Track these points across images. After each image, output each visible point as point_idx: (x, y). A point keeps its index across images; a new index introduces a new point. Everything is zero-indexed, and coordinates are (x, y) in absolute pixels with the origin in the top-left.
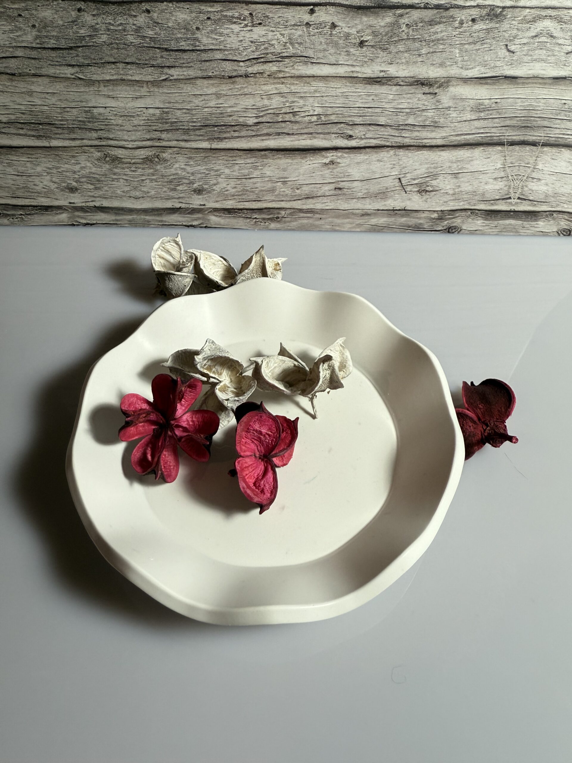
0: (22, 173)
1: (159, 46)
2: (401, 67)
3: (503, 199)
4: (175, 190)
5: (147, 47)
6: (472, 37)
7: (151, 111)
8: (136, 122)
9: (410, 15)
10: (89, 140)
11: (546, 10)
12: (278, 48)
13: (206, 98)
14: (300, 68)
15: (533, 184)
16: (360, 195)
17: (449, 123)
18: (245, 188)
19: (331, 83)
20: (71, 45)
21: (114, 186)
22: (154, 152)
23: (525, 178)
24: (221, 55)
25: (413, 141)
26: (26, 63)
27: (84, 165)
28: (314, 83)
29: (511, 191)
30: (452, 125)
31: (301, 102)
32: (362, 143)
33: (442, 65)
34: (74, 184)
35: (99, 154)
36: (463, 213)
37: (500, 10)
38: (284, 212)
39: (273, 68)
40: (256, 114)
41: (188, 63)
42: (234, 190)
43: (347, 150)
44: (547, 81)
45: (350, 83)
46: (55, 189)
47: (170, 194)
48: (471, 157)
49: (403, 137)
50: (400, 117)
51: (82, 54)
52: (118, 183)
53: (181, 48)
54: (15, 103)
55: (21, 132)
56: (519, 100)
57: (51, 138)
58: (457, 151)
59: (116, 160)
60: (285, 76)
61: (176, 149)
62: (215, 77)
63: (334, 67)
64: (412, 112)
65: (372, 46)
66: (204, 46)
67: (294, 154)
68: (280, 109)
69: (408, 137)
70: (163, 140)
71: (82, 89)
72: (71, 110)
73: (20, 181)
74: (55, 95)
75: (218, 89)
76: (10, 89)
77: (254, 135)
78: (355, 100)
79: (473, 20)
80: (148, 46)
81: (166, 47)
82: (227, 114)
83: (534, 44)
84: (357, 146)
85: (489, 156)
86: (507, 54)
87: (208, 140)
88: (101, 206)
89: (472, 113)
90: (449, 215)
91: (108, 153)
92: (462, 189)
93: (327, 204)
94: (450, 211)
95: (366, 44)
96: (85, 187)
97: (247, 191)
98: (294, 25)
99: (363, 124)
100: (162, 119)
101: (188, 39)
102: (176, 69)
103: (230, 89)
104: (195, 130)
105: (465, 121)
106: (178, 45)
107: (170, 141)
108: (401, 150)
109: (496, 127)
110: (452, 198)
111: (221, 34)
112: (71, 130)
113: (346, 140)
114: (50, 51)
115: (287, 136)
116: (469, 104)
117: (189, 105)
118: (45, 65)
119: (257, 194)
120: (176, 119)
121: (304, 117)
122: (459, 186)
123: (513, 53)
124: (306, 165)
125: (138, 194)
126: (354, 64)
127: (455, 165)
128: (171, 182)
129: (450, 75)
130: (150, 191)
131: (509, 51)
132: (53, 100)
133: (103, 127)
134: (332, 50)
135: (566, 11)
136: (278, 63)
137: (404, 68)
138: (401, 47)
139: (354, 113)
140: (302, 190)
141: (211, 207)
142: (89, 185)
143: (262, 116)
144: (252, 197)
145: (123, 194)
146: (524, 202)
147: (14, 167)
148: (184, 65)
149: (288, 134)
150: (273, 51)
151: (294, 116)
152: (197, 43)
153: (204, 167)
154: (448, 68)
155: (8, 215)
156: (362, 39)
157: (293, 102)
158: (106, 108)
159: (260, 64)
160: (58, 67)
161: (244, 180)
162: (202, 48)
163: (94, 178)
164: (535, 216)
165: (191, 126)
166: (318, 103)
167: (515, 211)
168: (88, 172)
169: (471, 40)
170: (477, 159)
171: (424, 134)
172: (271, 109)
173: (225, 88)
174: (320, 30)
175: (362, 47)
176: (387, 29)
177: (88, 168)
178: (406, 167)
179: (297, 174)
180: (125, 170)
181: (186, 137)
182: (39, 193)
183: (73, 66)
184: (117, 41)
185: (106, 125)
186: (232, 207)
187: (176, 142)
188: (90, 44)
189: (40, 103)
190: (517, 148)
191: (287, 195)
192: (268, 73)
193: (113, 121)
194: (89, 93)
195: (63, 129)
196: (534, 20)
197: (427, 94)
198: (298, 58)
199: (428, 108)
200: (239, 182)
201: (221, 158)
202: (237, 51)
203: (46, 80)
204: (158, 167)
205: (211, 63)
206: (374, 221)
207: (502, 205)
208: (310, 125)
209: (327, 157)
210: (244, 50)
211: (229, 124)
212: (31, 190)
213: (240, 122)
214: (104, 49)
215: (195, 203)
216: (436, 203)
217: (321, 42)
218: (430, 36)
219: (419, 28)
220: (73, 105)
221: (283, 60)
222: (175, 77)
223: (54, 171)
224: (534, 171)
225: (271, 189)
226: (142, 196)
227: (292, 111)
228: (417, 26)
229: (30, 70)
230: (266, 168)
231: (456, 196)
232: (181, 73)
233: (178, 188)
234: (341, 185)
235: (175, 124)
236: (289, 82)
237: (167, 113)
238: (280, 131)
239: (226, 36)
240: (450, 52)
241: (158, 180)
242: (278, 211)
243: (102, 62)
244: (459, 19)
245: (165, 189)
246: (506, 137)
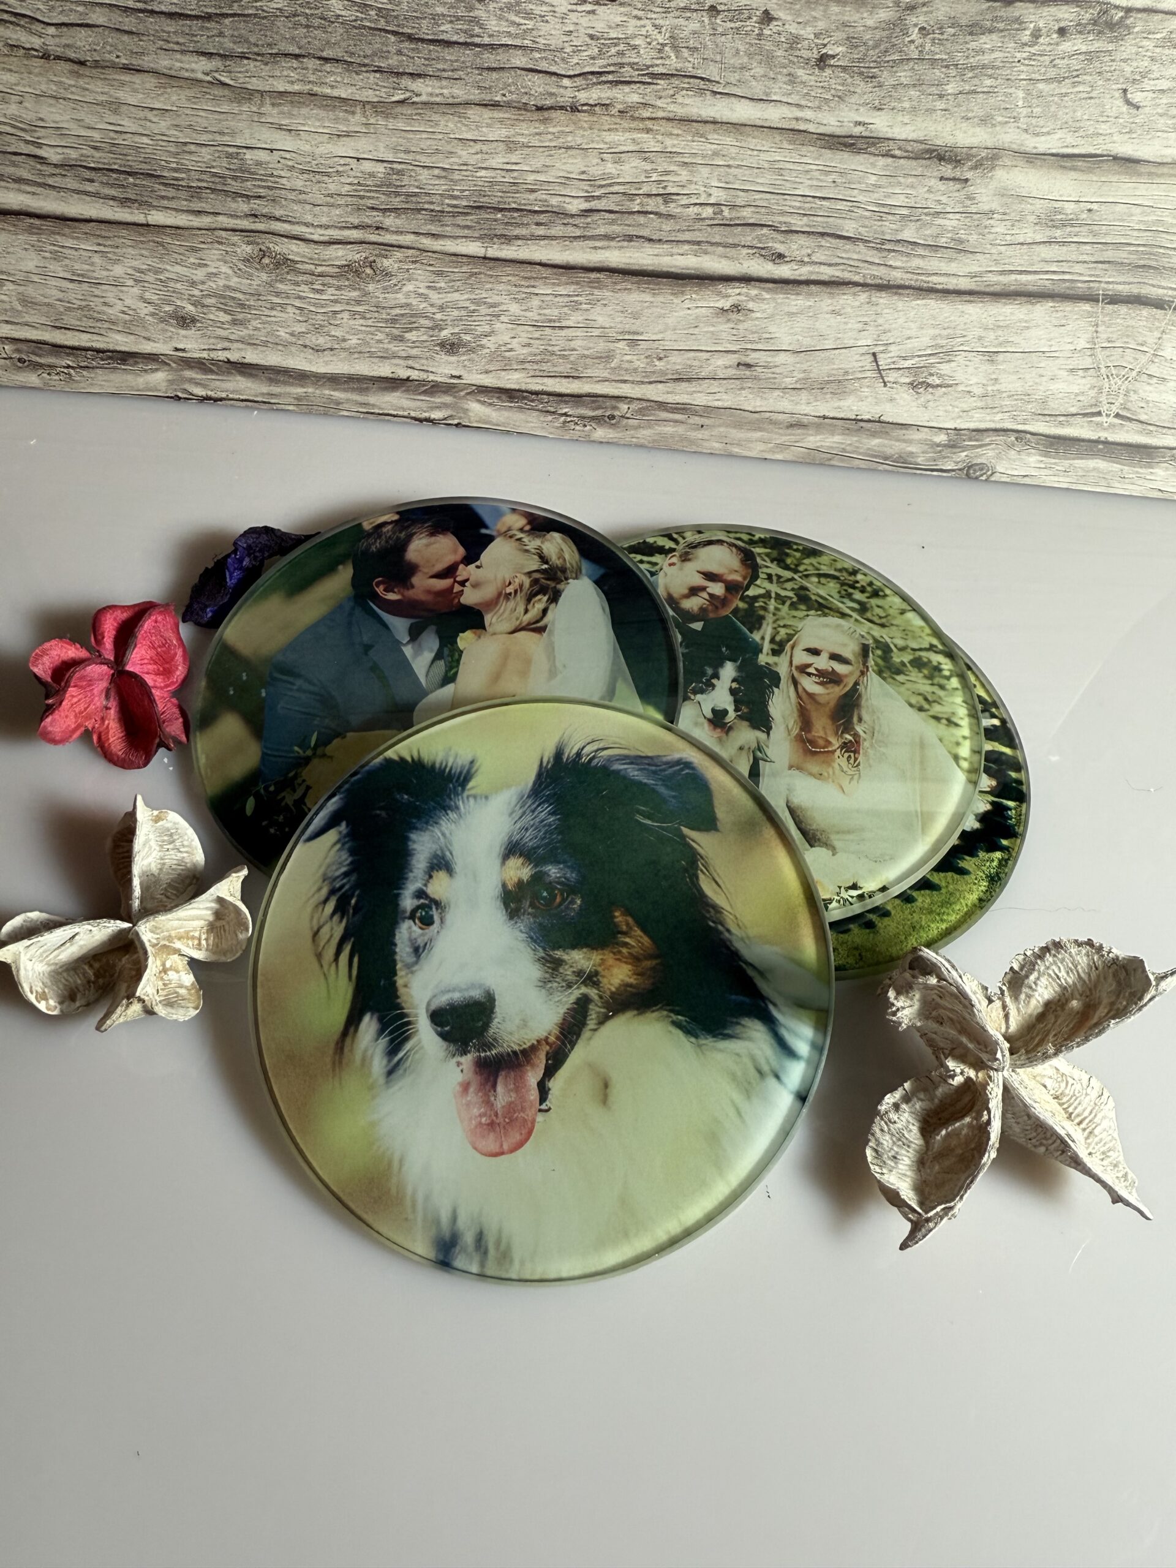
0: (82, 275)
1: (395, 29)
2: (900, 118)
3: (1085, 415)
4: (400, 339)
5: (370, 28)
6: (1054, 66)
7: (367, 166)
8: (333, 188)
9: (930, 9)
10: (232, 216)
12: (646, 56)
13: (485, 148)
14: (687, 101)
15: (1148, 388)
16: (788, 381)
17: (989, 246)
18: (550, 348)
19: (750, 139)
20: (209, 11)
21: (273, 319)
22: (364, 255)
23: (1134, 373)
24: (524, 60)
25: (910, 276)
26: (110, 40)
27: (214, 271)
28: (713, 137)
29: (1103, 398)
30: (994, 251)
31: (684, 175)
32: (804, 272)
33: (985, 121)
34: (190, 308)
35: (249, 249)
36: (1000, 439)
37: (1121, 14)
38: (626, 407)
39: (631, 96)
40: (587, 192)
41: (453, 71)
42: (525, 351)
43: (771, 285)
45: (790, 142)
46: (147, 317)
47: (390, 346)
48: (1026, 321)
49: (891, 266)
50: (887, 223)
51: (231, 32)
52: (283, 315)
53: (441, 37)
54: (81, 123)
55: (89, 187)
56: (1139, 210)
57: (151, 206)
58: (1000, 305)
59: (283, 263)
60: (654, 115)
61: (411, 252)
62: (509, 105)
63: (761, 105)
64: (914, 214)
65: (844, 69)
66: (490, 36)
67: (658, 284)
68: (638, 186)
69: (899, 267)
70: (387, 230)
71: (225, 108)
72: (198, 149)
73: (75, 293)
74: (167, 114)
75: (512, 132)
76: (72, 93)
77: (579, 237)
78: (797, 180)
79: (1062, 32)
80: (373, 25)
81: (409, 31)
82: (525, 186)
84: (792, 278)
85: (1063, 322)
86: (1125, 108)
87: (480, 238)
88: (241, 360)
89: (1037, 228)
90: (970, 440)
91: (269, 248)
92: (1002, 387)
93: (717, 396)
94: (974, 430)
95: (832, 62)
96: (212, 317)
97: (553, 354)
98: (685, 9)
99: (808, 233)
100: (388, 186)
101: (458, 20)
102: (428, 81)
103: (537, 134)
104: (454, 215)
105: (1022, 244)
106: (437, 29)
107: (402, 232)
108: (883, 294)
109: (1085, 262)
110: (979, 404)
111: (529, 15)
112: (195, 193)
113: (770, 264)
114: (163, 19)
115: (646, 244)
116: (1032, 207)
117: (447, 161)
118: (152, 48)
119: (572, 363)
120: (417, 187)
121: (688, 206)
122: (996, 379)
123: (1138, 108)
124: (683, 309)
125: (321, 341)
126: (803, 103)
127: (992, 335)
128: (394, 321)
129: (999, 144)
130: (347, 337)
131: (1128, 103)
132: (162, 125)
133: (262, 191)
134: (758, 70)
136: (642, 87)
137: (906, 121)
138: (904, 75)
139: (793, 207)
140: (668, 362)
141: (473, 382)
142: (222, 314)
143: (599, 198)
144: (564, 368)
145: (294, 340)
146: (1128, 423)
147: (67, 262)
148: (445, 74)
149: (650, 240)
150: (636, 60)
151: (666, 202)
152: (477, 30)
153: (466, 296)
154: (998, 128)
155: (41, 365)
156: (824, 51)
157: (667, 173)
158: (272, 150)
159: (606, 86)
160: (178, 56)
161: (548, 331)
162: (486, 40)
163: (234, 298)
164: (1150, 456)
165: (448, 205)
166: (720, 180)
167: (1106, 443)
168: (221, 283)
169: (1052, 73)
170: (1037, 326)
171: (934, 264)
172: (619, 183)
173: (526, 130)
174: (738, 24)
175: (822, 69)
176: (878, 34)
177: (222, 276)
178: (889, 331)
179: (661, 327)
180: (300, 289)
181: (434, 228)
182: (113, 323)
183: (209, 55)
184: (307, 11)
185: (268, 187)
186: (516, 387)
187: (412, 237)
188: (250, 12)
189: (133, 129)
190: (1123, 309)
191: (635, 370)
192: (620, 107)
193: (284, 181)
194: (239, 117)
195: (177, 188)
197: (947, 179)
198: (687, 80)
199: (949, 209)
200: (537, 335)
201: (504, 279)
202: (558, 54)
203: (151, 81)
204: (371, 287)
205: (502, 74)
206: (813, 440)
207: (1082, 427)
208: (697, 226)
209: (727, 296)
210: (574, 52)
211: (529, 208)
212: (95, 315)
213: (552, 206)
214: (279, 24)
215: (440, 371)
216: (946, 411)
217: (738, 51)
218: (967, 57)
219: (945, 37)
220: (203, 138)
221: (655, 81)
222: (424, 98)
223: (151, 277)
224: (1154, 362)
225: (603, 355)
226: (329, 346)
227: (661, 191)
228: (942, 34)
229: (118, 57)
230: (598, 308)
231: (989, 400)
232: (437, 91)
233: (408, 335)
234: (752, 358)
235: (414, 199)
236: (662, 130)
237: (400, 173)
238: (632, 231)
239: (539, 19)
240: (1006, 94)
241: (368, 316)
242: (613, 402)
243: (274, 51)
244: (1032, 26)
245: (380, 336)
246: (1103, 285)
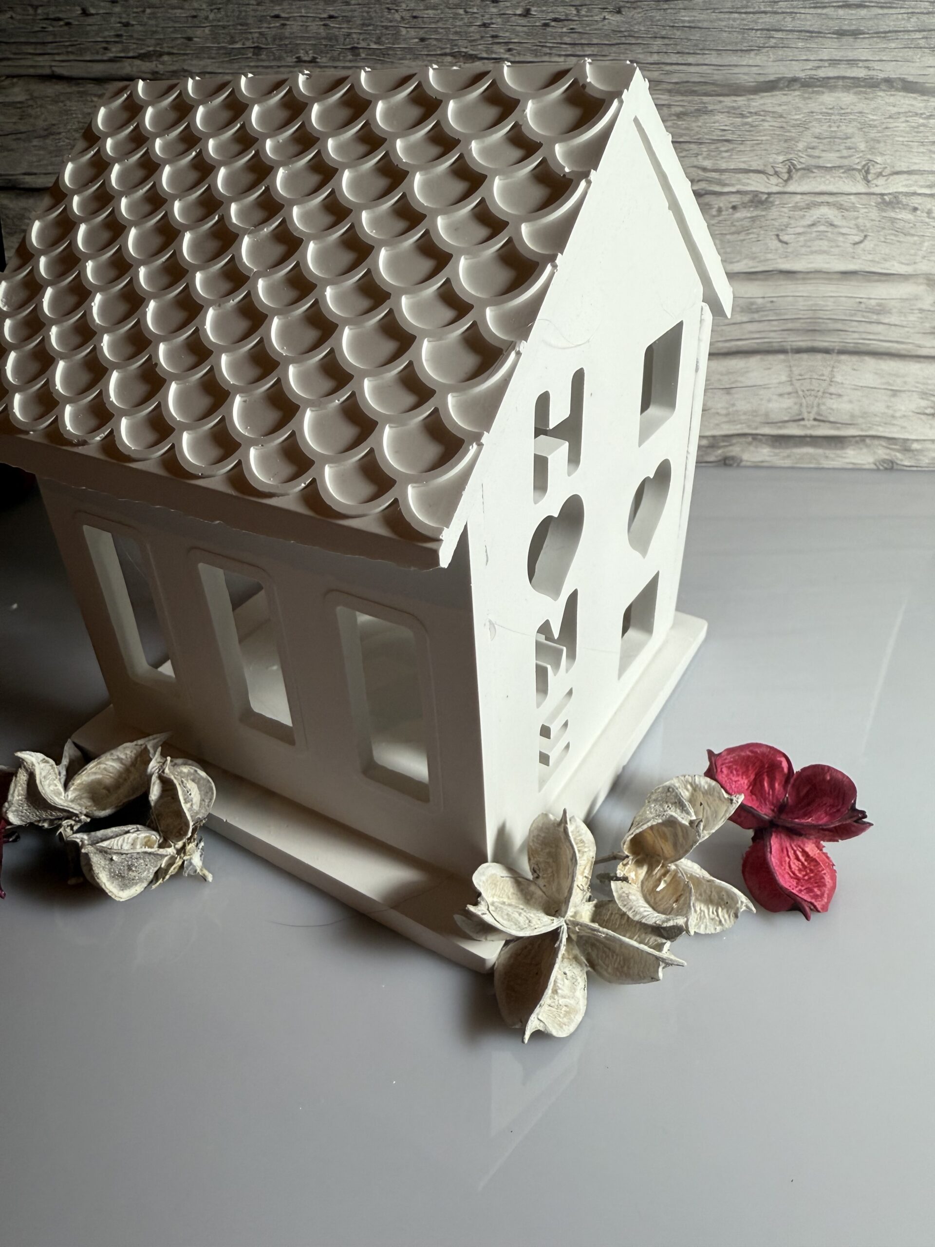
3: (794, 421)
6: (734, 226)
11: (822, 196)
15: (832, 401)
23: (820, 393)
29: (804, 410)
30: (719, 329)
36: (742, 440)
37: (766, 196)
44: (835, 276)
48: (746, 368)
56: (800, 299)
79: (734, 208)
83: (811, 233)
85: (770, 366)
86: (779, 245)
89: (743, 314)
90: (723, 441)
92: (738, 408)
94: (725, 435)
109: (776, 331)
110: (725, 419)
122: (733, 404)
123: (786, 243)
127: (727, 378)
131: (780, 241)
135: (845, 198)
146: (823, 424)
164: (841, 442)
167: (811, 437)
169: (733, 229)
170: (753, 370)
190: (805, 356)
196: (808, 207)
207: (793, 428)
224: (831, 385)
231: (731, 416)
244: (716, 206)
246: (790, 343)
